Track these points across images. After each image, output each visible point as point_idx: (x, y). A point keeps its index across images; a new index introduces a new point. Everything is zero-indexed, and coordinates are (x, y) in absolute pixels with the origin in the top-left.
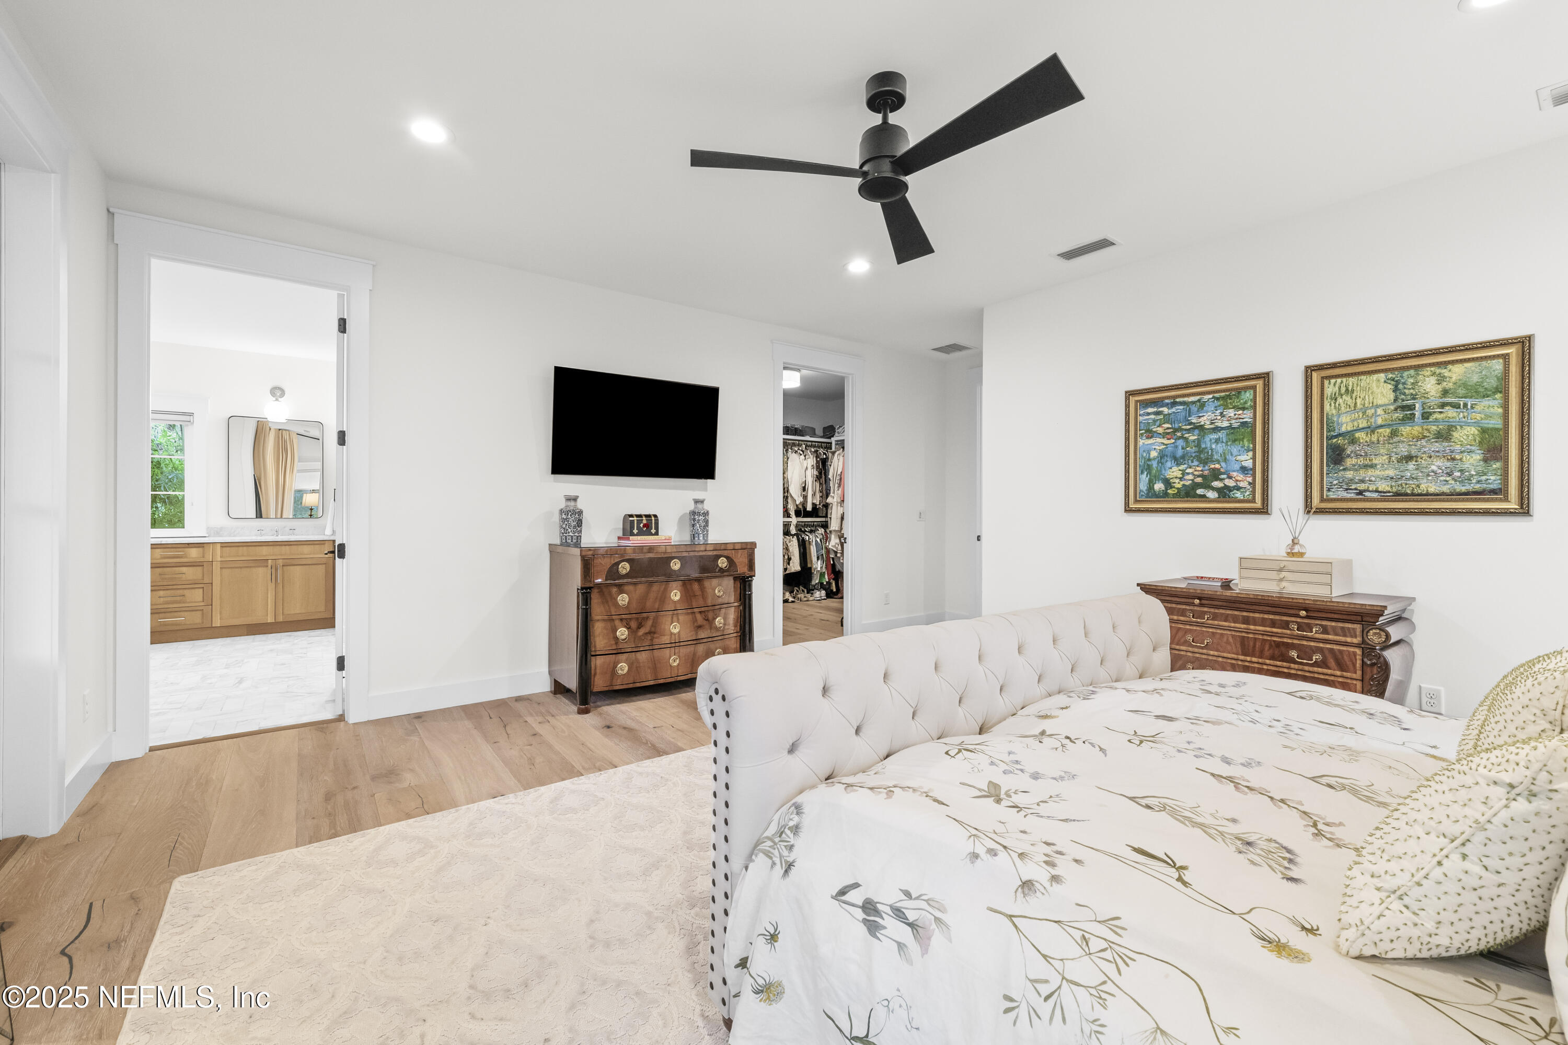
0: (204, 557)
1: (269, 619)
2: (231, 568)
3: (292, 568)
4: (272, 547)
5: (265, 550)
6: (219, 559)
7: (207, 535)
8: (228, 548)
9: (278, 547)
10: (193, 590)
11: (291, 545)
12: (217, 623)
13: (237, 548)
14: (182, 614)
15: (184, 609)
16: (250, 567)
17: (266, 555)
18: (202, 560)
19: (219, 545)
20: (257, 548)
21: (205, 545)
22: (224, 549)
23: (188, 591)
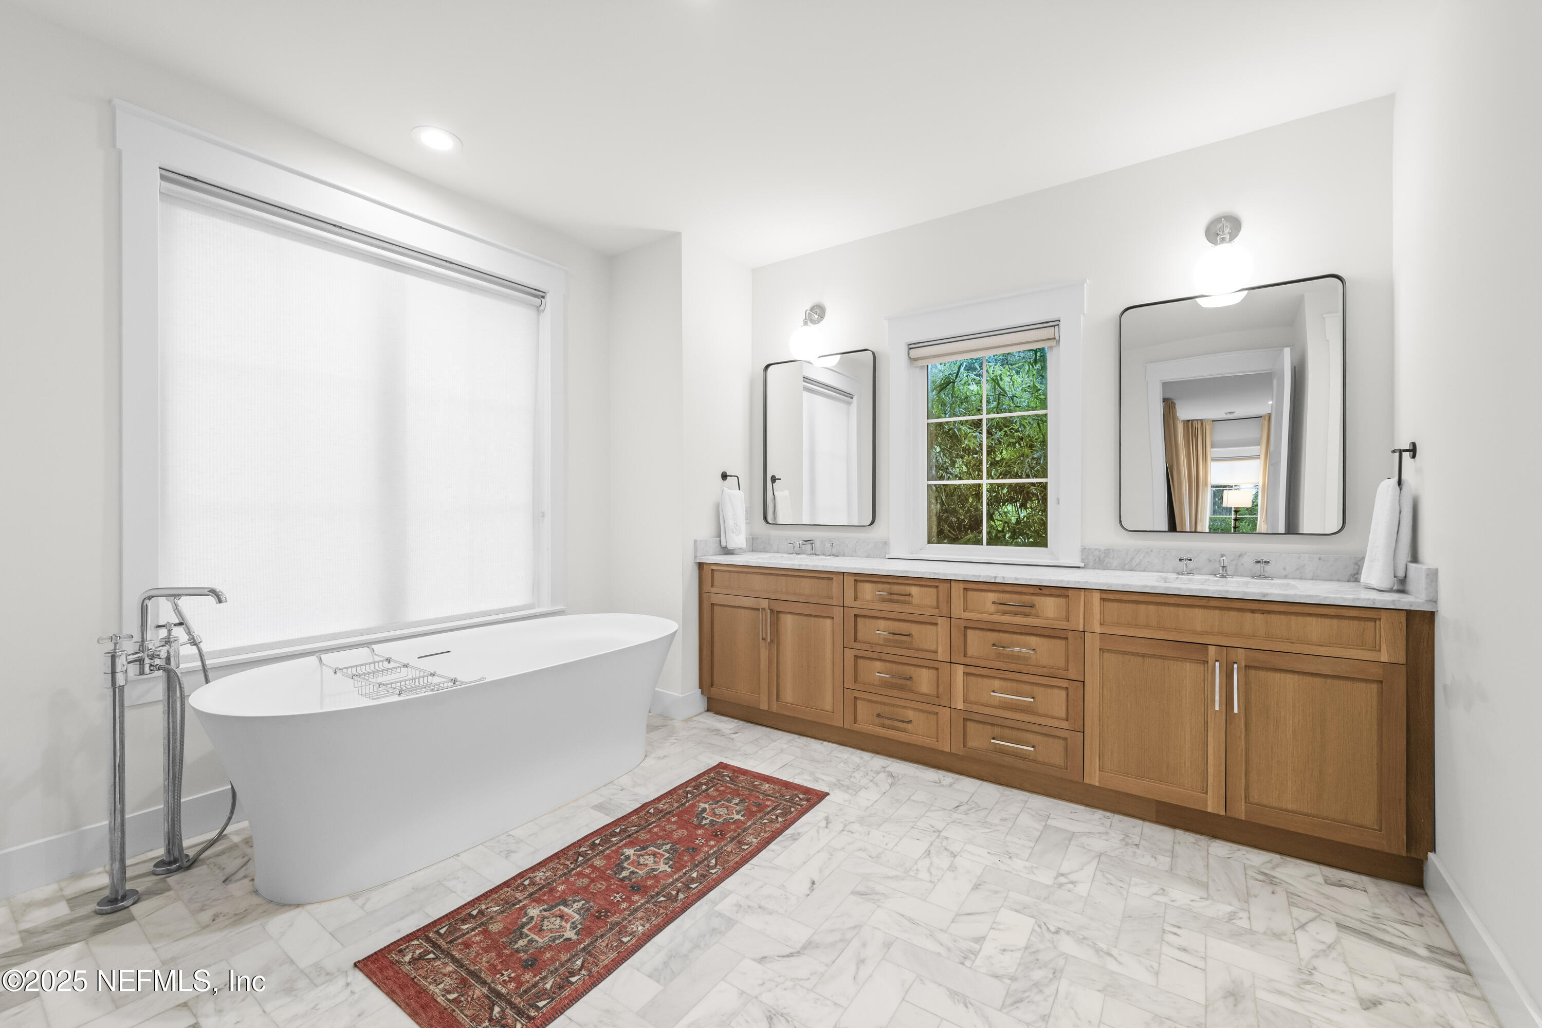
0: (1067, 619)
1: (1210, 802)
2: (1124, 653)
3: (1272, 676)
4: (1217, 612)
5: (1199, 619)
6: (1098, 629)
7: (1082, 565)
8: (1115, 605)
9: (1232, 613)
10: (1049, 691)
11: (1269, 612)
12: (1094, 778)
13: (1134, 606)
14: (1030, 736)
15: (1036, 728)
16: (1164, 658)
17: (1202, 633)
18: (1064, 625)
19: (1097, 596)
20: (1181, 610)
21: (1070, 593)
22: (1109, 605)
23: (1041, 689)
